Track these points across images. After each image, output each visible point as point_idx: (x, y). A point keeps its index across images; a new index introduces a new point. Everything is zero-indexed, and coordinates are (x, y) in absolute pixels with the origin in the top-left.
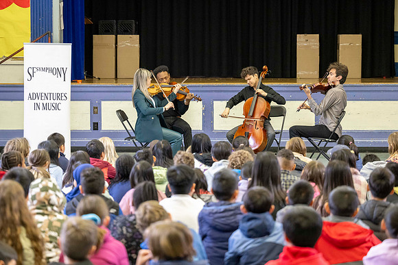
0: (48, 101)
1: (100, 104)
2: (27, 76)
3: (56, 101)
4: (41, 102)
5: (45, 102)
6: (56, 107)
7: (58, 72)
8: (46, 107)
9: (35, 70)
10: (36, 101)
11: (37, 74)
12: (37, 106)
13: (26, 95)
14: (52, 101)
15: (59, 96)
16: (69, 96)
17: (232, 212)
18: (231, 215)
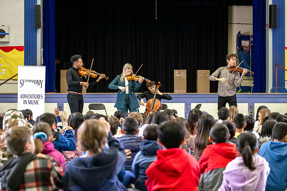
0: (32, 99)
1: (63, 105)
2: (19, 85)
3: (37, 100)
4: (28, 100)
5: (30, 100)
6: (37, 103)
7: (38, 82)
8: (30, 102)
9: (24, 81)
10: (25, 99)
11: (26, 84)
12: (25, 102)
13: (19, 96)
14: (34, 99)
15: (38, 96)
16: (44, 96)
17: (135, 140)
18: (135, 142)
